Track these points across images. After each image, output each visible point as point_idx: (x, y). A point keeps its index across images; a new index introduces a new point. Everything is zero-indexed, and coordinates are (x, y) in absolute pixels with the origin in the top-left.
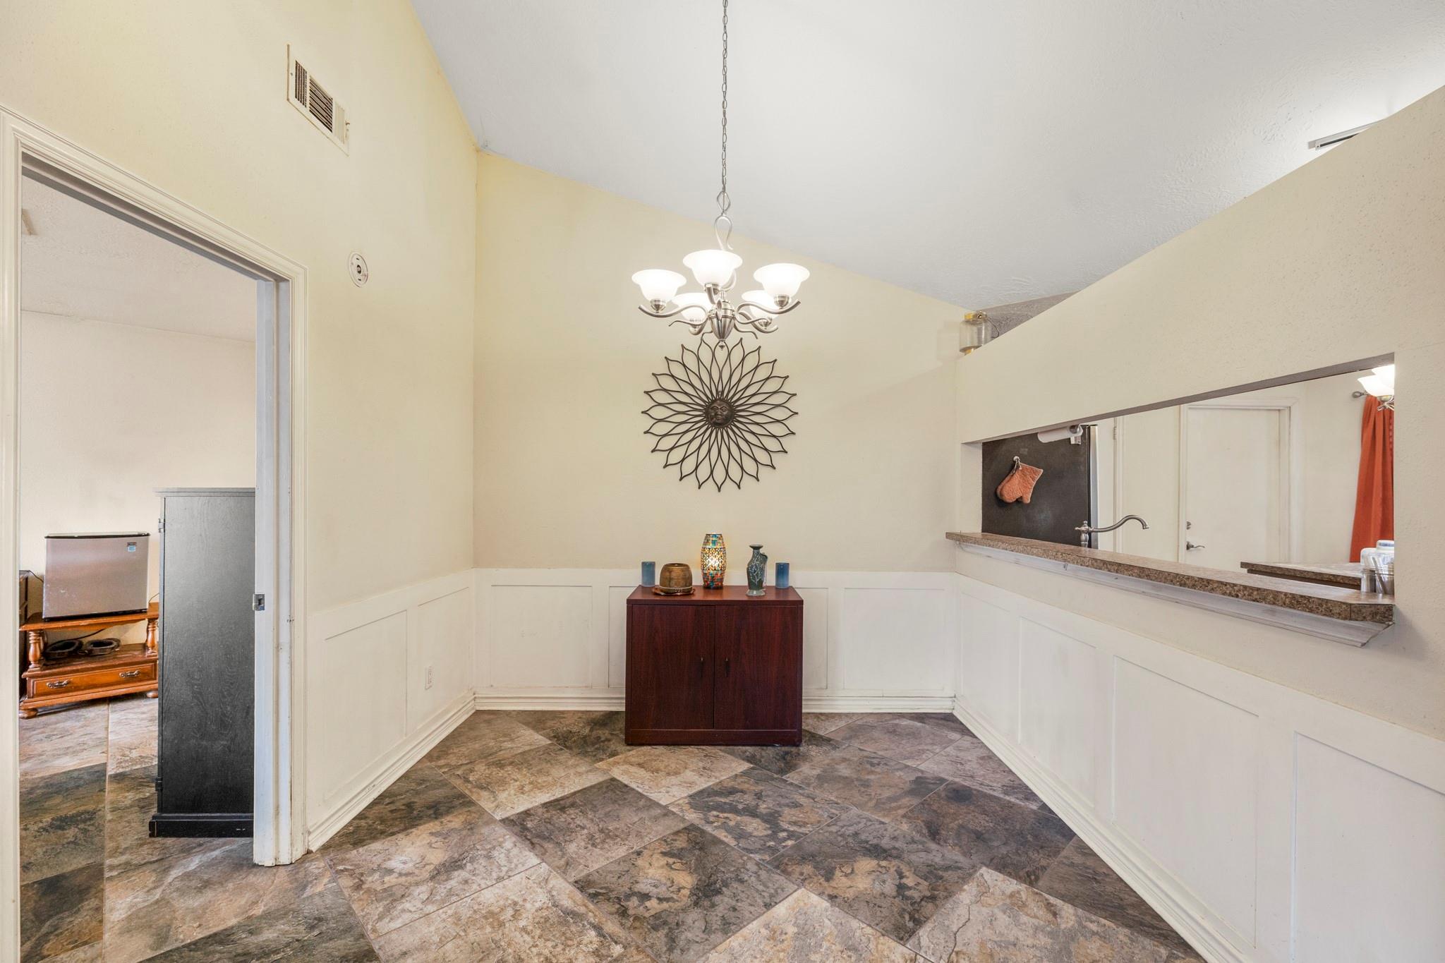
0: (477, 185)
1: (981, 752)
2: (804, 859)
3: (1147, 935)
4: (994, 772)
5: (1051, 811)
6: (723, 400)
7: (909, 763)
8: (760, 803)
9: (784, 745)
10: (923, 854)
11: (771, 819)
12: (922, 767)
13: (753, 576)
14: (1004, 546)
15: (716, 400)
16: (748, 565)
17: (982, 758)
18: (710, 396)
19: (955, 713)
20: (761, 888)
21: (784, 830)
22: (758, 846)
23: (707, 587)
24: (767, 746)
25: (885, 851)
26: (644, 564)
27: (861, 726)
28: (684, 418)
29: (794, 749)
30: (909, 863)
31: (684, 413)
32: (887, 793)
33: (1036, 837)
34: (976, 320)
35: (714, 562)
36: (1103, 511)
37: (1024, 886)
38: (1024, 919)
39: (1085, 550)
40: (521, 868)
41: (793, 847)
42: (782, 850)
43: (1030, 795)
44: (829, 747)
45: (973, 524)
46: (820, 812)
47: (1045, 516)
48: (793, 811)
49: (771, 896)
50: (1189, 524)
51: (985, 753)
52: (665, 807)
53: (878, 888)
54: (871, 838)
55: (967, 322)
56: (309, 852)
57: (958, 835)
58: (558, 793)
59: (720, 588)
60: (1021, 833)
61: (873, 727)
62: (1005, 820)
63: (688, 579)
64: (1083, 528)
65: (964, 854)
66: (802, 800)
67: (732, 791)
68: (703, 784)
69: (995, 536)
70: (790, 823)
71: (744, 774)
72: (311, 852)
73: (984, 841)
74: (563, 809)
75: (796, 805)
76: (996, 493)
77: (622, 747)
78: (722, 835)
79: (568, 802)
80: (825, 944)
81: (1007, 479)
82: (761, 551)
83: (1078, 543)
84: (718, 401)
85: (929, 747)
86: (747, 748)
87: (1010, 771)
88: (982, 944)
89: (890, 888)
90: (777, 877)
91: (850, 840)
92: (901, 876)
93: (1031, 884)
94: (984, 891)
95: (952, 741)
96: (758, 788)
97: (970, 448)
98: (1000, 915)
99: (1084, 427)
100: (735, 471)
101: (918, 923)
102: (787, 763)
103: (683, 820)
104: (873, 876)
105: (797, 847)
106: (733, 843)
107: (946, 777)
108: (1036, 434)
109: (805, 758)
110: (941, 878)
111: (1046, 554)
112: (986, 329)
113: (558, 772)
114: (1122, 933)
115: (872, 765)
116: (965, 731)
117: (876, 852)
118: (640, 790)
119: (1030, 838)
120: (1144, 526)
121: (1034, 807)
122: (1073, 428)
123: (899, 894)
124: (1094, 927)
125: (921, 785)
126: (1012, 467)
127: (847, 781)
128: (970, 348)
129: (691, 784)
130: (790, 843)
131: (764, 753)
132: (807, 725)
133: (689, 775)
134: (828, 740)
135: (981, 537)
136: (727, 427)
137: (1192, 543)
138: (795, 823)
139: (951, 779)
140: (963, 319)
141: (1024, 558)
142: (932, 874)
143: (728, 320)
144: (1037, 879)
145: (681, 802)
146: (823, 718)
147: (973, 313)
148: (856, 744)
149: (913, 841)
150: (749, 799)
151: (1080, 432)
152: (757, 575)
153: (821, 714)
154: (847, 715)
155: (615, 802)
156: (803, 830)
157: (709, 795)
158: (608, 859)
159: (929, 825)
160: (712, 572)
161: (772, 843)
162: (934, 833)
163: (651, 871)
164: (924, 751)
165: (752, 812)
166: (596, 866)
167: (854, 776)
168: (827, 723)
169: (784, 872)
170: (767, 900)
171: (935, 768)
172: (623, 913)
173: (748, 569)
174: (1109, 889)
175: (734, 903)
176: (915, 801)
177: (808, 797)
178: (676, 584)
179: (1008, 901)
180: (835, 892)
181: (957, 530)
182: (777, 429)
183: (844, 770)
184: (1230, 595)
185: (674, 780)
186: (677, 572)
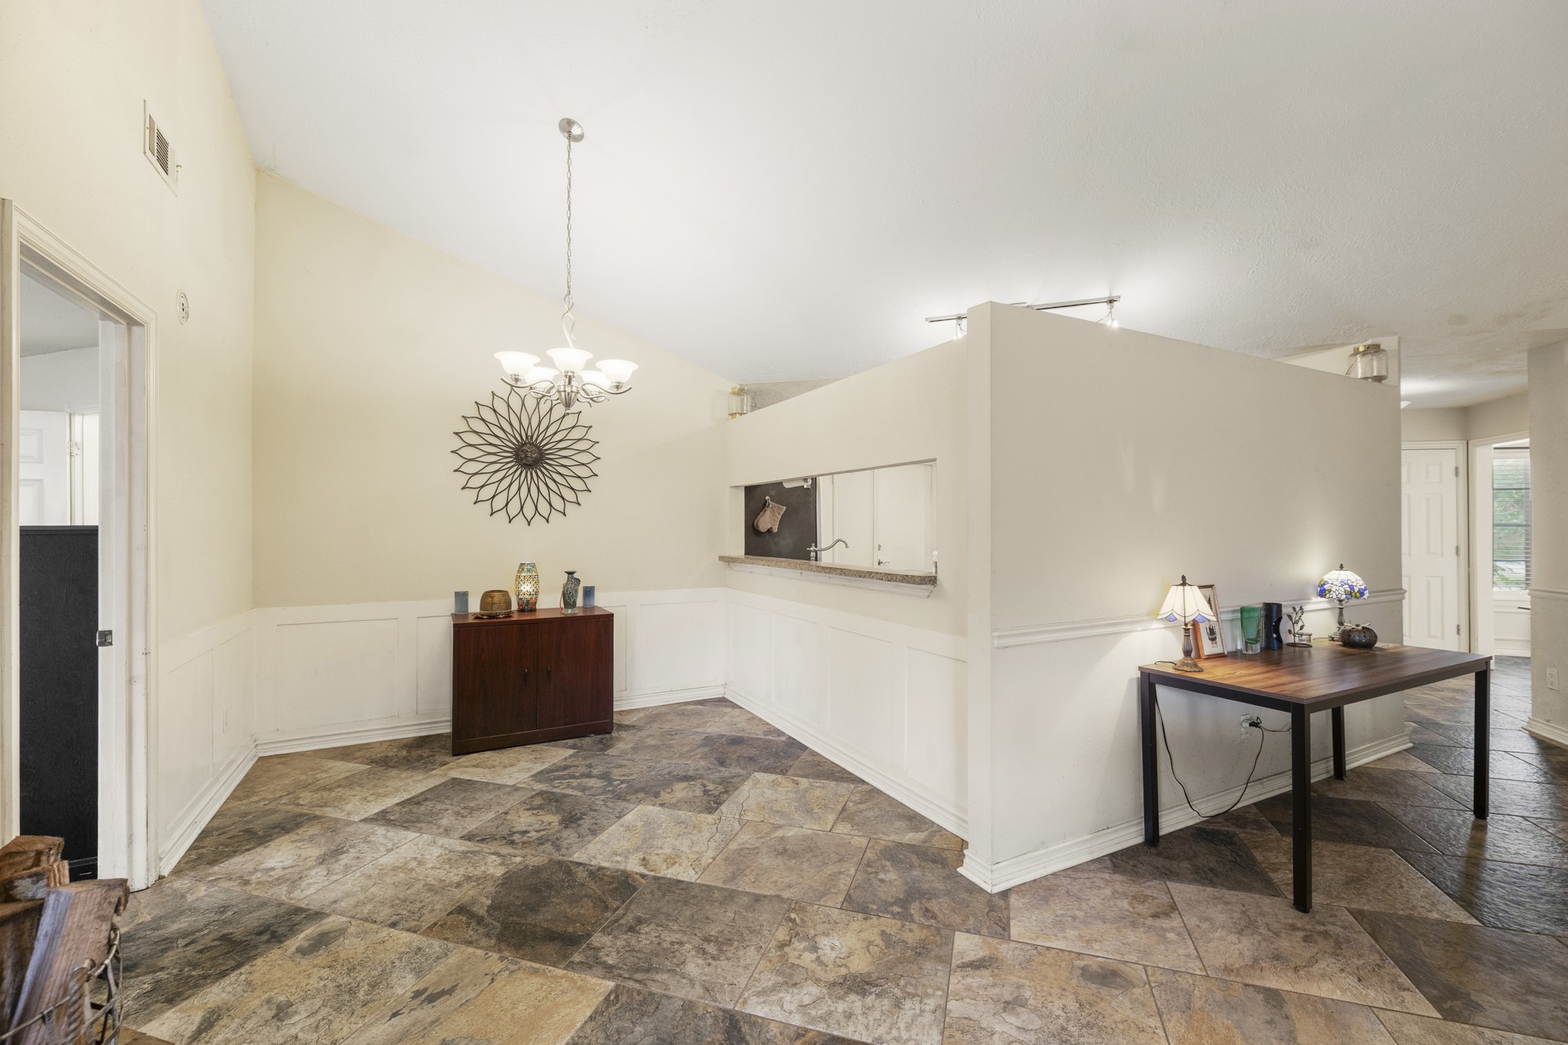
0: (255, 205)
1: (746, 716)
2: (636, 792)
3: (845, 782)
4: (757, 725)
5: (794, 739)
6: (532, 444)
7: (698, 730)
8: (592, 770)
9: (598, 734)
10: (717, 774)
11: (606, 776)
12: (707, 731)
13: (569, 597)
14: (762, 563)
15: (526, 443)
16: (564, 588)
17: (749, 719)
18: (520, 440)
19: (726, 696)
20: (611, 811)
21: (617, 780)
22: (600, 791)
23: (521, 611)
24: (584, 737)
25: (692, 777)
26: (457, 594)
27: (655, 715)
28: (495, 458)
29: (607, 736)
30: (709, 779)
31: (494, 454)
32: (685, 749)
33: (785, 753)
34: (740, 392)
35: (527, 588)
36: (825, 537)
37: (779, 776)
38: (780, 789)
39: (813, 562)
40: (404, 841)
41: (626, 787)
42: (619, 791)
43: (780, 733)
44: (636, 730)
45: (738, 548)
46: (640, 766)
47: (787, 542)
48: (620, 770)
49: (619, 813)
50: (880, 546)
51: (750, 716)
52: (513, 786)
53: (691, 794)
54: (680, 772)
55: (734, 393)
56: (161, 878)
57: (738, 760)
58: (406, 796)
59: (533, 610)
60: (777, 753)
61: (666, 714)
62: (766, 748)
63: (509, 604)
64: (812, 549)
65: (743, 769)
66: (624, 763)
67: (566, 768)
68: (539, 767)
69: (754, 557)
70: (620, 776)
71: (571, 756)
72: (164, 877)
73: (754, 760)
74: (418, 803)
75: (621, 766)
76: (753, 525)
77: (448, 758)
78: (569, 792)
79: (421, 798)
80: (664, 825)
81: (761, 514)
82: (575, 576)
83: (809, 558)
84: (528, 445)
85: (711, 719)
86: (567, 741)
87: (768, 724)
88: (758, 804)
89: (699, 792)
90: (620, 803)
91: (666, 776)
92: (705, 786)
93: (784, 774)
94: (757, 782)
95: (727, 713)
96: (587, 762)
97: (734, 489)
98: (766, 790)
99: (812, 479)
100: (544, 508)
101: (720, 804)
102: (604, 745)
103: (534, 790)
104: (687, 790)
105: (630, 787)
106: (580, 794)
107: (725, 734)
108: (782, 483)
109: (619, 739)
110: (730, 782)
111: (789, 566)
112: (747, 398)
113: (393, 784)
114: (832, 784)
115: (671, 735)
116: (734, 706)
117: (686, 778)
118: (486, 781)
119: (782, 754)
120: (847, 546)
121: (783, 739)
122: (805, 480)
123: (705, 794)
124: (818, 785)
125: (708, 740)
126: (765, 505)
127: (655, 747)
128: (735, 414)
129: (529, 770)
130: (623, 786)
131: (583, 742)
132: (616, 719)
133: (523, 764)
134: (634, 727)
135: (743, 557)
136: (536, 468)
137: (881, 561)
138: (623, 775)
139: (728, 734)
140: (730, 391)
141: (775, 570)
142: (724, 781)
143: (573, 394)
144: (787, 771)
145: (526, 780)
146: (624, 713)
147: (738, 387)
148: (656, 725)
149: (709, 769)
150: (582, 769)
151: (810, 482)
152: (572, 596)
153: (622, 711)
154: (643, 709)
155: (466, 791)
156: (630, 778)
157: (547, 773)
158: (480, 821)
159: (717, 759)
160: (527, 596)
161: (610, 788)
162: (722, 763)
163: (522, 820)
164: (707, 722)
165: (589, 776)
166: (474, 827)
167: (660, 743)
168: (628, 716)
169: (624, 800)
170: (618, 815)
171: (717, 730)
172: (512, 843)
173: (563, 592)
174: (826, 768)
175: (594, 821)
176: (707, 749)
177: (629, 760)
178: (498, 608)
179: (771, 784)
180: (663, 802)
181: (727, 555)
182: (582, 471)
183: (651, 742)
184: (880, 579)
185: (512, 769)
186: (497, 597)
